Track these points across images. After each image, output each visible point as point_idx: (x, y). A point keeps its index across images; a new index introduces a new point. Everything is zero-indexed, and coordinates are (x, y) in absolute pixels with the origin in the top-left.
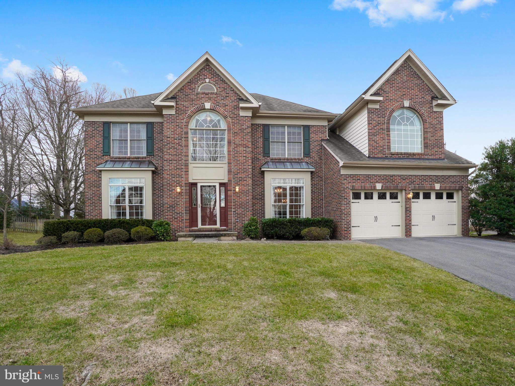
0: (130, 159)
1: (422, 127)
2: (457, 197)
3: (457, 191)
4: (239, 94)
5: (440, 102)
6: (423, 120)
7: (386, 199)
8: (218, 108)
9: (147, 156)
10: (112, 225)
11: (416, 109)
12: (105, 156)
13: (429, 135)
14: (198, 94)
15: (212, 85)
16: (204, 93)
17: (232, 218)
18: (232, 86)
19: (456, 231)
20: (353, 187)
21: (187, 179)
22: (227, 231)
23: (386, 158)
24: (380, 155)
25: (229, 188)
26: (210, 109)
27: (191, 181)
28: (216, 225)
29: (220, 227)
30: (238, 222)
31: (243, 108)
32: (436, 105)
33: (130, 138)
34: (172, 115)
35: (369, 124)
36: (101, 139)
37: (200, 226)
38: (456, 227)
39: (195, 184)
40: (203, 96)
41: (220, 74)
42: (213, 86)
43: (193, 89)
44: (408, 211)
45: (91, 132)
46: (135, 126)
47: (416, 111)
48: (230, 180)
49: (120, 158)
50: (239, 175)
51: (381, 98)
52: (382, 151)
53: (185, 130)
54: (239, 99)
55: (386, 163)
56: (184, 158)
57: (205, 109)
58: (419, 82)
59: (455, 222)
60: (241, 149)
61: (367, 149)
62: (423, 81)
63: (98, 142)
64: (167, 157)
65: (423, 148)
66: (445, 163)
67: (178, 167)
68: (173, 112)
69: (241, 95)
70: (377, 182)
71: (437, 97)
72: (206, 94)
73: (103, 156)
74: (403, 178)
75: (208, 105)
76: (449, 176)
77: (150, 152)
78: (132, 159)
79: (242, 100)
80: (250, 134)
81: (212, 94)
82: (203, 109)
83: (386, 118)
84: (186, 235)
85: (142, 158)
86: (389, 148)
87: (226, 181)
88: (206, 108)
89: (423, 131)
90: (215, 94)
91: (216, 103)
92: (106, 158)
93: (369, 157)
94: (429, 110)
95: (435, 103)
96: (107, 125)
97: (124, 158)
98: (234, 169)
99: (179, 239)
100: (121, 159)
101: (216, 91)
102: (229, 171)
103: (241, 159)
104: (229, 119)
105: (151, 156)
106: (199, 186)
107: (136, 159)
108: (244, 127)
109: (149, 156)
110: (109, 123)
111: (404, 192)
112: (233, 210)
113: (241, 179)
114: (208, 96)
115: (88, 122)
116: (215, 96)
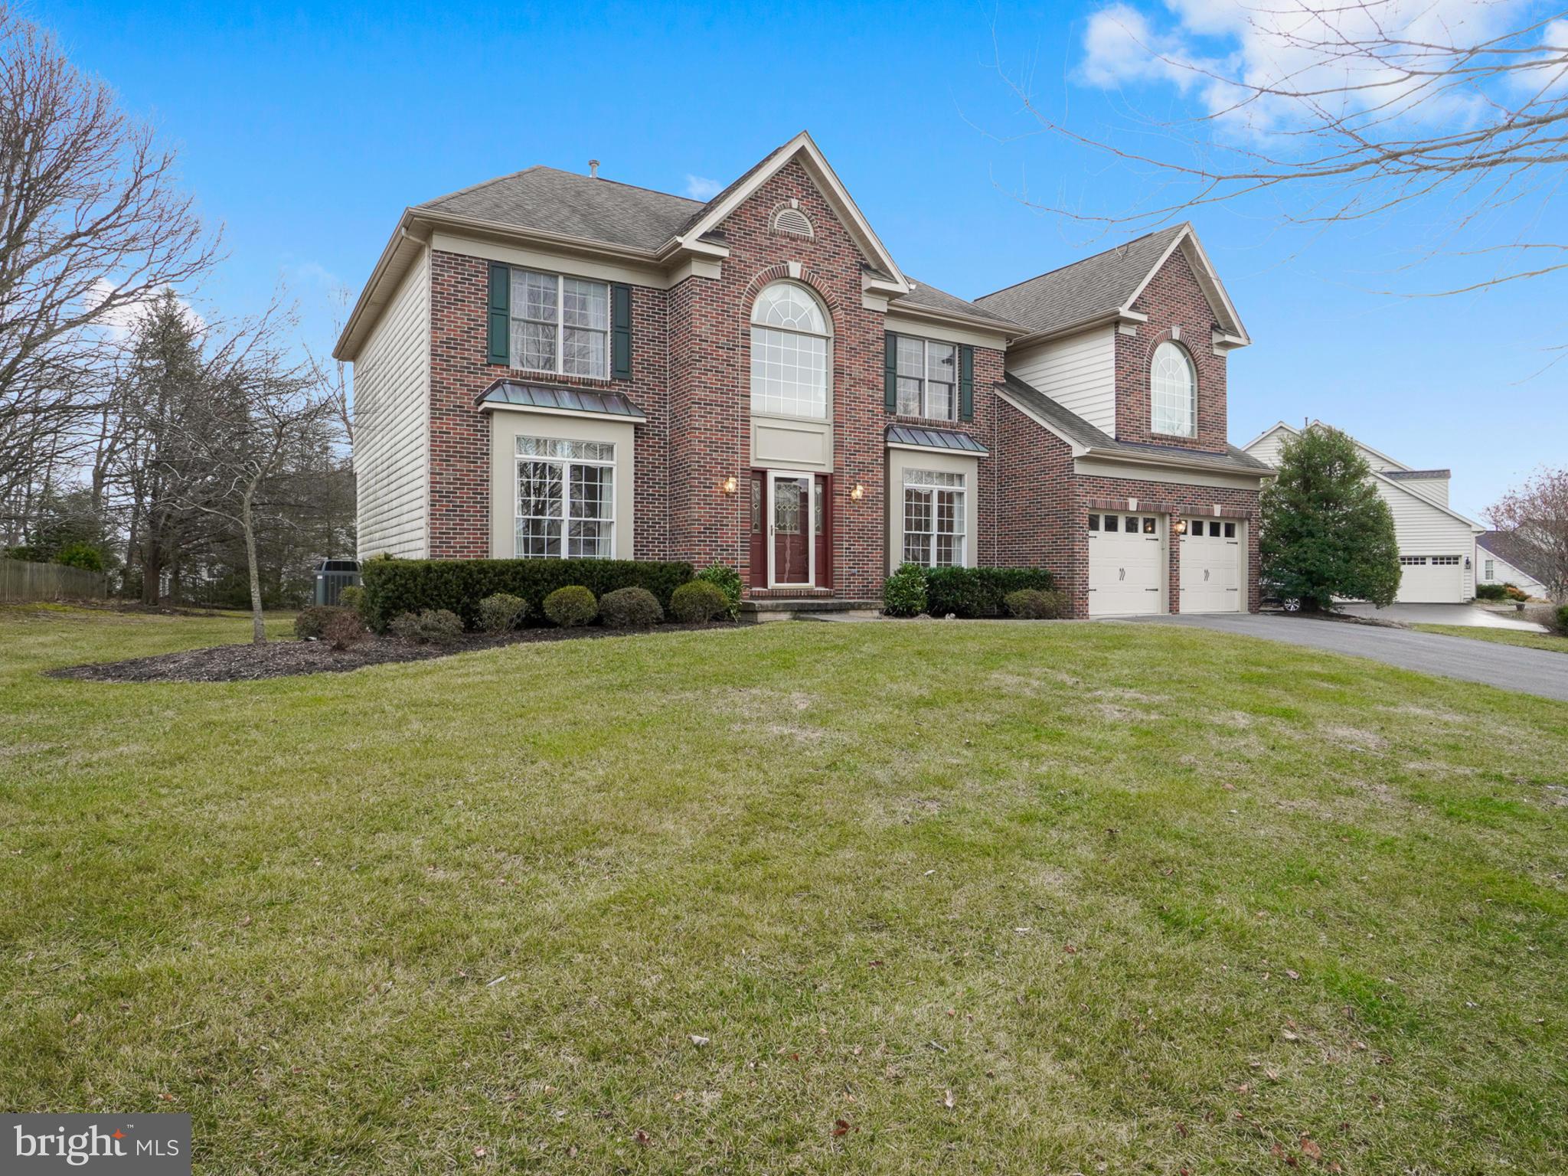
0: (566, 382)
1: (1196, 385)
2: (1241, 533)
3: (1241, 520)
4: (863, 251)
5: (1228, 338)
6: (1197, 371)
7: (1136, 531)
8: (817, 281)
9: (613, 378)
10: (603, 576)
11: (1190, 346)
12: (496, 365)
13: (1206, 403)
14: (773, 234)
15: (804, 217)
16: (787, 236)
17: (842, 564)
18: (847, 228)
19: (1236, 601)
20: (1094, 502)
21: (746, 458)
22: (832, 597)
23: (1143, 445)
24: (1135, 438)
25: (837, 487)
26: (799, 280)
27: (754, 464)
28: (807, 581)
29: (817, 586)
30: (854, 575)
31: (873, 291)
32: (1218, 344)
33: (565, 321)
34: (712, 280)
35: (1118, 367)
36: (481, 314)
37: (772, 583)
38: (1237, 594)
39: (762, 474)
40: (784, 241)
41: (822, 193)
42: (806, 220)
43: (762, 220)
44: (1174, 558)
45: (453, 286)
46: (578, 288)
47: (1189, 351)
48: (838, 468)
49: (538, 379)
50: (859, 458)
51: (1144, 318)
52: (1137, 430)
53: (742, 327)
54: (861, 264)
55: (1150, 455)
56: (738, 399)
57: (788, 277)
58: (1193, 289)
59: (1237, 584)
60: (864, 391)
61: (1113, 420)
62: (1201, 291)
63: (473, 320)
64: (699, 393)
65: (1196, 429)
66: (1228, 464)
67: (726, 423)
68: (715, 272)
69: (866, 255)
70: (1130, 495)
71: (1219, 327)
72: (793, 239)
73: (489, 365)
74: (1170, 488)
75: (795, 269)
76: (1234, 491)
77: (622, 368)
78: (575, 383)
79: (867, 267)
80: (882, 357)
81: (806, 240)
82: (784, 277)
83: (1145, 359)
84: (778, 606)
85: (602, 386)
86: (1149, 424)
87: (828, 469)
88: (792, 275)
89: (1196, 394)
90: (812, 243)
91: (812, 265)
92: (498, 372)
93: (1117, 439)
94: (1207, 350)
95: (1217, 338)
96: (500, 271)
97: (551, 380)
98: (849, 441)
99: (761, 617)
100: (542, 380)
101: (812, 235)
102: (838, 446)
103: (864, 416)
104: (839, 313)
105: (625, 380)
106: (771, 477)
107: (584, 384)
108: (870, 337)
109: (620, 380)
110: (505, 267)
111: (1168, 518)
112: (845, 545)
113: (863, 468)
114: (795, 244)
115: (442, 252)
116: (811, 248)
